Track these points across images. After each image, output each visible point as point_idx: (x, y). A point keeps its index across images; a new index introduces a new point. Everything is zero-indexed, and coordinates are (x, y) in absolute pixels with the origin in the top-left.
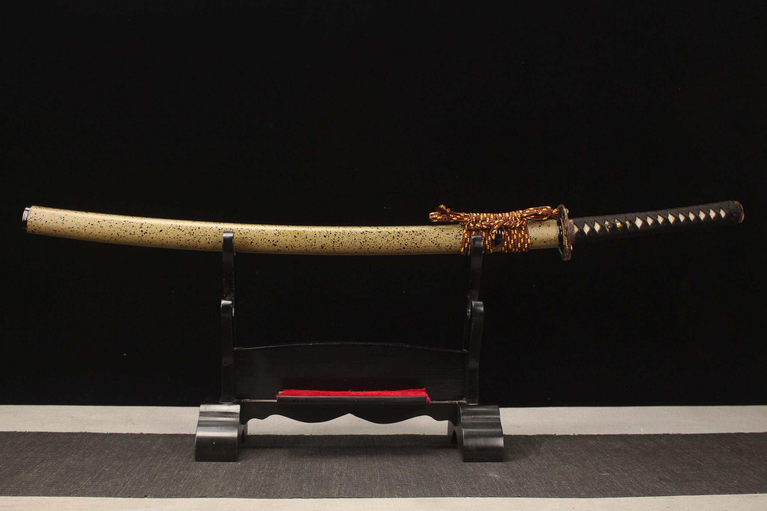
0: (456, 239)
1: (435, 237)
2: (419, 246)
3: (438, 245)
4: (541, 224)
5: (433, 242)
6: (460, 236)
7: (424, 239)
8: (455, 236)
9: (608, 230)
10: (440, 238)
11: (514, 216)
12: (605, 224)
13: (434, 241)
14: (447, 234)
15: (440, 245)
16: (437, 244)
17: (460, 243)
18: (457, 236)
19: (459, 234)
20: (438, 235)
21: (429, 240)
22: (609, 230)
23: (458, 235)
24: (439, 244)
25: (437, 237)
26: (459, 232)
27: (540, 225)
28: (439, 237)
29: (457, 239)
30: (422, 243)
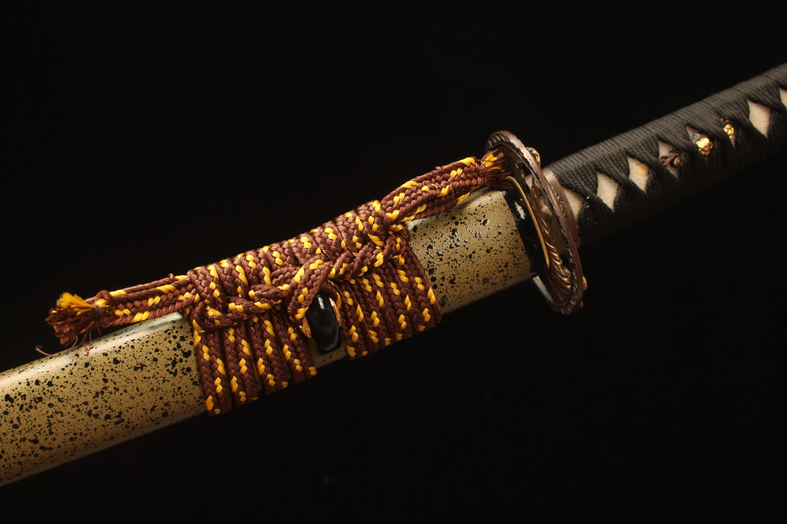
0: (175, 374)
1: (97, 394)
2: (49, 446)
3: (117, 420)
4: (457, 223)
5: (94, 412)
6: (184, 359)
7: (57, 413)
8: (167, 365)
9: (673, 172)
10: (117, 389)
11: (355, 231)
12: (660, 156)
13: (96, 408)
14: (136, 369)
15: (125, 413)
16: (113, 415)
17: (195, 383)
18: (174, 363)
19: (179, 352)
20: (105, 381)
21: (78, 410)
22: (680, 172)
23: (178, 359)
24: (121, 413)
25: (102, 393)
26: (179, 346)
27: (454, 226)
28: (111, 389)
29: (179, 374)
30: (54, 430)
